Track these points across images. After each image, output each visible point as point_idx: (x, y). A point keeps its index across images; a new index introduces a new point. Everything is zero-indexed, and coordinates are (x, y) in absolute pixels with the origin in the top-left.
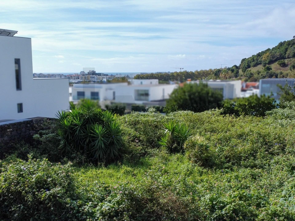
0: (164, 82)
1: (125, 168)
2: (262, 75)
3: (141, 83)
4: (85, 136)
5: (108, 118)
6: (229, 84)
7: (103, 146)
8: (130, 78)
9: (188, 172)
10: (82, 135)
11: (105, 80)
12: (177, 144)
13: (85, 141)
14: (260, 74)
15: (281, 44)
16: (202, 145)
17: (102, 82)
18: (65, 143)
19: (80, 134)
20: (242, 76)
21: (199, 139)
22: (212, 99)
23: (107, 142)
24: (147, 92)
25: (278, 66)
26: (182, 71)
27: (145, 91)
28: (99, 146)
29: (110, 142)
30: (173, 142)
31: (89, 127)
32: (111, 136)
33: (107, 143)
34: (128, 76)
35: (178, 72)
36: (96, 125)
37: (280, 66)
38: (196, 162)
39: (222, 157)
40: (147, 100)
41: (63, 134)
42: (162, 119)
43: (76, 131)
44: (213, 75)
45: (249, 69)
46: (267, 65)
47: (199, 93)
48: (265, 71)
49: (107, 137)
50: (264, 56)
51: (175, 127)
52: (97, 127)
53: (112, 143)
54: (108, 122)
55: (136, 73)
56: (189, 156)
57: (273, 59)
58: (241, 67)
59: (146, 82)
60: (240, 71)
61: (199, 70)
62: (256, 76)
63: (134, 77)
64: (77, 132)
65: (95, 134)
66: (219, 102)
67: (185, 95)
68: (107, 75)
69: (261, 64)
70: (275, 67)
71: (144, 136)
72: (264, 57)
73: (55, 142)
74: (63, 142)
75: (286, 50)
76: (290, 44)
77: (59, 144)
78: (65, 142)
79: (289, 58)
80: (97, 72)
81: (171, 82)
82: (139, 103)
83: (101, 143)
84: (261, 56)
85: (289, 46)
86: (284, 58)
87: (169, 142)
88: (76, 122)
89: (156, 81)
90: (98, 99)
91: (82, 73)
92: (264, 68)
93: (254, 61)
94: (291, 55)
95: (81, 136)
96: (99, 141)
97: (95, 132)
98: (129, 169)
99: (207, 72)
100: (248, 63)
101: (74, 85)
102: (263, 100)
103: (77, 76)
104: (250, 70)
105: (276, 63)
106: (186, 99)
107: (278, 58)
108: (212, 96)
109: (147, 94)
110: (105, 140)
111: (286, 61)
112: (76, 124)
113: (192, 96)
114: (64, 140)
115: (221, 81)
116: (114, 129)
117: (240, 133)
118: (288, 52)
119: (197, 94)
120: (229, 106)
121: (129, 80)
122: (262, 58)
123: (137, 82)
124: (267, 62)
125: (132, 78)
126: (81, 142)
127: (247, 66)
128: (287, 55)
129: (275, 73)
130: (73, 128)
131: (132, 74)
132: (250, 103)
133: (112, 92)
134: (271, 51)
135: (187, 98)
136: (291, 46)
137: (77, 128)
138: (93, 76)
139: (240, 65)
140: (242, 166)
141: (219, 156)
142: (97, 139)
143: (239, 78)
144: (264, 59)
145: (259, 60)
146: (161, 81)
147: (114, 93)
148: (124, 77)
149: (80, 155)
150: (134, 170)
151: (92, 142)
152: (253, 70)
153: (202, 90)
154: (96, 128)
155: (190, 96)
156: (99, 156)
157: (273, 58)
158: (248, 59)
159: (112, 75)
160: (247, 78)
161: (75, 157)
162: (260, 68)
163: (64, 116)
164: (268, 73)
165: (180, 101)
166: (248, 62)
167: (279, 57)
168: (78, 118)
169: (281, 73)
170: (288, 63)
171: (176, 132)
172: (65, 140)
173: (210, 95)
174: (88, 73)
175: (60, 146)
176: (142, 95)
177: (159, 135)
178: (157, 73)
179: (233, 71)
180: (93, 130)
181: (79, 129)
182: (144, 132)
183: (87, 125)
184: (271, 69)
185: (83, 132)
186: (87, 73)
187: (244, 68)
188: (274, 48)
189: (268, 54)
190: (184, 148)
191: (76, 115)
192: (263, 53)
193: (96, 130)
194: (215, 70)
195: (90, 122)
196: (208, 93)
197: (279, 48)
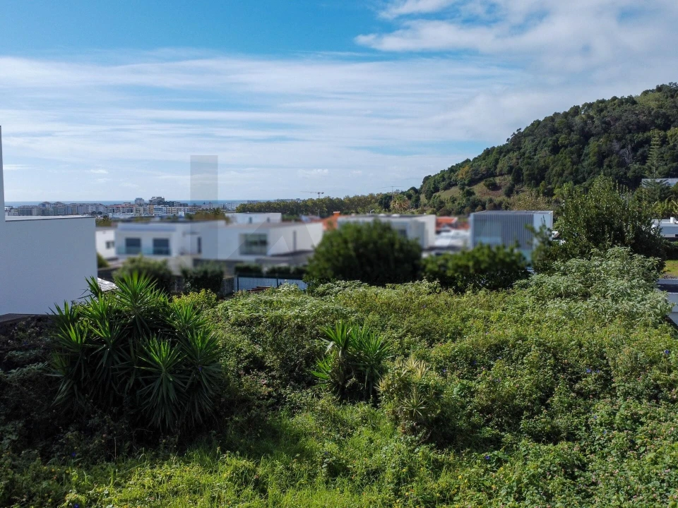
0: (291, 217)
1: (234, 463)
2: (459, 204)
3: (251, 219)
4: (126, 369)
5: (185, 318)
6: (416, 222)
7: (173, 395)
8: (229, 211)
9: (404, 470)
10: (116, 366)
11: (182, 214)
12: (356, 377)
13: (125, 382)
14: (456, 203)
15: (488, 152)
16: (427, 386)
17: (175, 220)
18: (72, 388)
19: (113, 365)
20: (425, 205)
21: (416, 369)
22: (401, 255)
23: (183, 385)
24: (263, 239)
25: (485, 188)
26: (322, 197)
27: (260, 235)
28: (163, 396)
29: (192, 384)
30: (348, 373)
31: (134, 347)
32: (194, 368)
33: (181, 386)
34: (224, 208)
35: (315, 199)
36: (154, 342)
37: (489, 188)
38: (413, 431)
39: (472, 410)
40: (265, 254)
41: (65, 365)
42: (312, 311)
43: (101, 356)
44: (377, 204)
45: (437, 194)
46: (467, 188)
47: (375, 243)
48: (465, 197)
49: (182, 372)
50: (460, 172)
51: (350, 336)
52: (157, 346)
53: (197, 386)
54: (184, 331)
55: (239, 201)
56: (394, 412)
57: (477, 177)
58: (423, 190)
59: (259, 218)
60: (423, 197)
61: (351, 196)
62: (449, 206)
63: (235, 208)
64: (104, 360)
65: (151, 366)
66: (416, 262)
67: (347, 248)
68: (185, 205)
69: (456, 185)
70: (479, 190)
71: (275, 357)
72: (461, 174)
73: (46, 385)
74: (67, 386)
75: (497, 161)
76: (502, 152)
77: (56, 392)
78: (70, 386)
79: (501, 175)
80: (167, 199)
81: (304, 218)
82: (250, 260)
83: (168, 390)
84: (456, 171)
85: (500, 155)
86: (494, 175)
87: (336, 371)
88: (100, 333)
89: (277, 217)
90: (167, 253)
91: (138, 202)
92: (461, 192)
93: (444, 179)
94: (505, 169)
95: (115, 370)
96: (161, 383)
97: (151, 359)
98: (244, 463)
99: (365, 199)
100: (434, 184)
101: (120, 225)
102: (501, 256)
103: (129, 207)
104: (440, 196)
105: (482, 184)
106: (350, 257)
107: (484, 175)
108: (401, 250)
109: (263, 242)
110: (179, 378)
111: (498, 180)
112: (101, 338)
113: (361, 250)
114: (69, 380)
115: (401, 217)
116: (202, 348)
117: (496, 342)
118: (499, 166)
119: (371, 246)
120: (437, 269)
121: (227, 215)
122: (457, 176)
123: (242, 218)
124: (466, 182)
125: (233, 211)
126: (113, 385)
127: (433, 188)
128: (498, 170)
129: (480, 201)
130: (93, 349)
131: (231, 203)
132: (477, 262)
133: (195, 237)
134: (471, 163)
135: (353, 253)
136: (505, 156)
137: (105, 349)
138: (160, 207)
139: (422, 187)
140: (521, 433)
141: (463, 407)
142: (157, 378)
143: (420, 209)
144: (460, 176)
145: (453, 178)
146: (285, 216)
147: (199, 241)
148: (218, 209)
149: (112, 423)
150: (257, 465)
151: (144, 384)
152: (444, 195)
153: (381, 236)
154: (154, 347)
155: (356, 250)
156: (163, 421)
157: (476, 174)
158: (434, 176)
159: (195, 206)
160: (435, 209)
161: (98, 425)
162: (455, 192)
163: (70, 319)
164: (469, 200)
165: (338, 260)
166: (435, 181)
167: (485, 173)
168: (107, 325)
169: (491, 201)
170: (500, 183)
171: (352, 345)
172: (73, 382)
173: (397, 246)
174: (151, 201)
175: (59, 397)
176: (255, 243)
177: (309, 350)
178: (278, 200)
179: (410, 197)
180: (147, 355)
181: (109, 352)
182: (272, 345)
183: (130, 341)
184: (473, 194)
185: (118, 360)
186: (148, 202)
187: (429, 193)
188: (475, 158)
189: (467, 168)
190: (379, 392)
191: (102, 314)
192: (459, 166)
193: (153, 354)
194: (378, 195)
195: (138, 332)
196: (392, 244)
197: (484, 159)
